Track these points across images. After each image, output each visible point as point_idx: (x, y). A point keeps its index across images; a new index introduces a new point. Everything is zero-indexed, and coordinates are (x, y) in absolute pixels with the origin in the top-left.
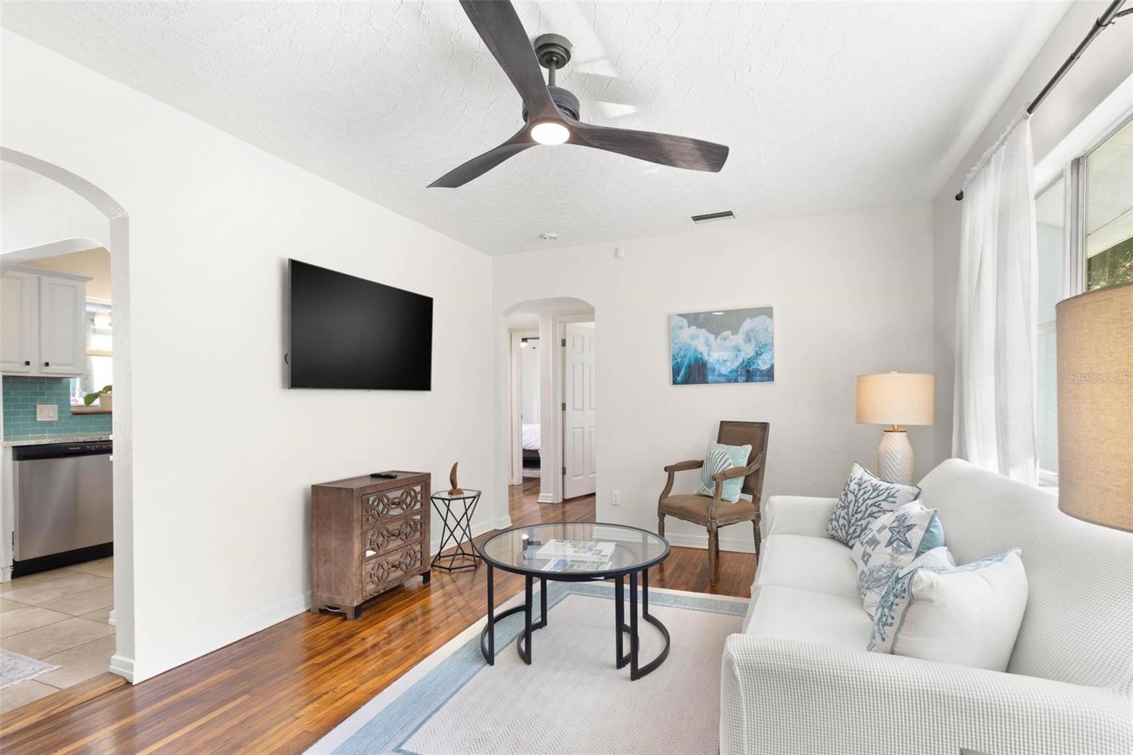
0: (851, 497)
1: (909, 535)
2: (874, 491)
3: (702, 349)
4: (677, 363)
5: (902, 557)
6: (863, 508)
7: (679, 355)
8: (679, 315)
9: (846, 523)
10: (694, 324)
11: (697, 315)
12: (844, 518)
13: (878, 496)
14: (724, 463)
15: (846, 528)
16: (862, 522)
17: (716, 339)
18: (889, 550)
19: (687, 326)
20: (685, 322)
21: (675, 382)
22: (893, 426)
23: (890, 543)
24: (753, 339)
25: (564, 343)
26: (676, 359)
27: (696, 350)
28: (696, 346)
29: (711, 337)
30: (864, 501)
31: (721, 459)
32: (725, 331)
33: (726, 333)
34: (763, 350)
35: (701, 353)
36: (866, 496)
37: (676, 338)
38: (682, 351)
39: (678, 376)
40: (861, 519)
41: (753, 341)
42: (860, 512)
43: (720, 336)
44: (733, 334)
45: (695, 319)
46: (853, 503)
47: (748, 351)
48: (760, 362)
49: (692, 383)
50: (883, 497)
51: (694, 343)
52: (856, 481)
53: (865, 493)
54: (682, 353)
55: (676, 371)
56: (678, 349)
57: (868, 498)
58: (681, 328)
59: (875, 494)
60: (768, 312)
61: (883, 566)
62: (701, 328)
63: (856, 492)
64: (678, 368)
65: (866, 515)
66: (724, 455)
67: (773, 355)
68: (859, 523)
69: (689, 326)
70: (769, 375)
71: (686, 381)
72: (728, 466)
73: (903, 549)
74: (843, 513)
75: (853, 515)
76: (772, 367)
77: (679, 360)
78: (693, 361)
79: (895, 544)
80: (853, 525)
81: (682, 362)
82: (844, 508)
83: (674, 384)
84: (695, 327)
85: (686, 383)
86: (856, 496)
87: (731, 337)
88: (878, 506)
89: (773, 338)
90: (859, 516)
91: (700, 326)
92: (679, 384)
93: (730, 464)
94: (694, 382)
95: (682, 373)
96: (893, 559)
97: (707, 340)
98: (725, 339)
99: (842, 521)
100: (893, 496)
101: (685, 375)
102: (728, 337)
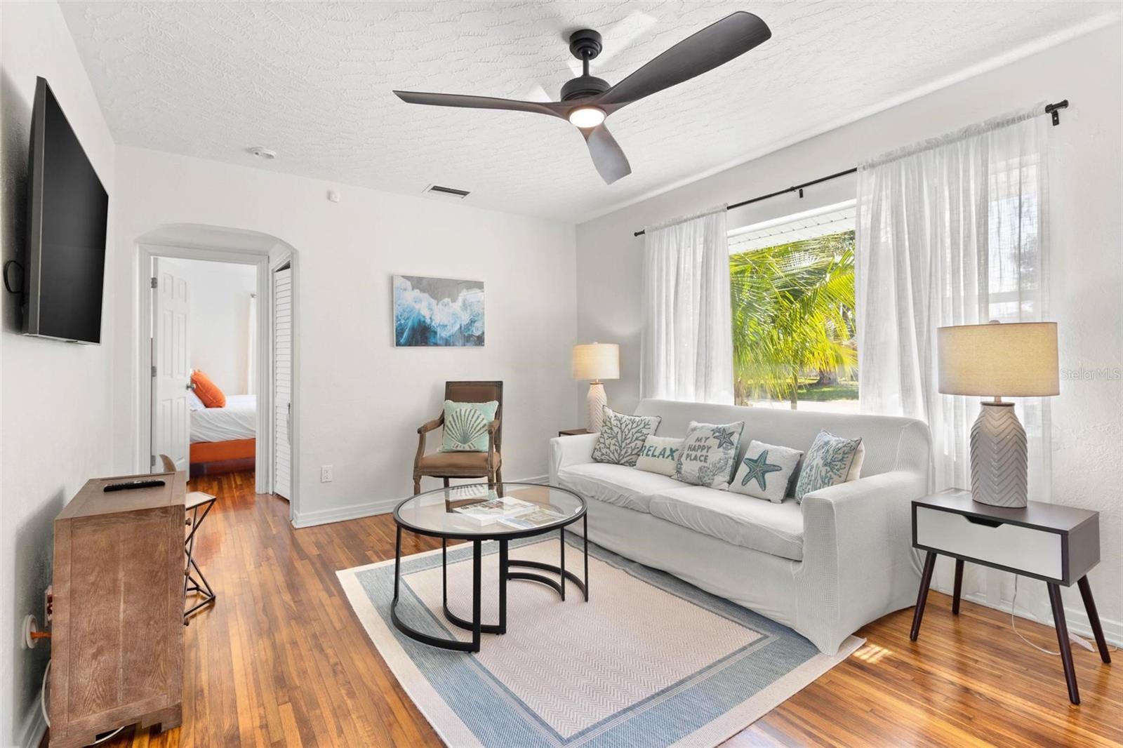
0: (616, 429)
1: (732, 439)
2: (633, 423)
3: (425, 313)
4: (401, 324)
5: (730, 451)
6: (630, 435)
7: (403, 317)
8: (403, 277)
9: (617, 448)
10: (417, 288)
11: (420, 279)
12: (615, 445)
13: (638, 426)
14: (477, 418)
15: (619, 451)
16: (631, 445)
17: (437, 304)
18: (721, 449)
19: (411, 288)
20: (409, 284)
21: (398, 344)
22: (595, 380)
23: (720, 446)
24: (468, 308)
25: (154, 283)
26: (400, 320)
27: (419, 313)
28: (419, 311)
29: (434, 302)
30: (629, 431)
31: (473, 416)
32: (445, 298)
33: (446, 300)
34: (476, 319)
35: (424, 317)
36: (629, 427)
37: (399, 299)
38: (406, 313)
39: (402, 337)
40: (630, 443)
41: (468, 311)
42: (629, 438)
43: (442, 302)
44: (452, 302)
45: (419, 283)
46: (620, 433)
47: (465, 318)
48: (474, 329)
49: (415, 346)
50: (642, 425)
51: (417, 306)
52: (613, 419)
53: (626, 426)
54: (406, 315)
55: (399, 333)
56: (401, 310)
57: (632, 428)
58: (405, 290)
59: (635, 425)
60: (479, 285)
61: (720, 459)
62: (424, 292)
63: (619, 426)
64: (402, 329)
65: (634, 439)
66: (475, 412)
67: (483, 323)
68: (629, 446)
69: (413, 289)
70: (480, 341)
71: (411, 342)
72: (482, 421)
73: (729, 447)
74: (613, 442)
75: (622, 442)
76: (483, 333)
77: (403, 322)
78: (416, 324)
79: (724, 445)
80: (624, 448)
81: (406, 325)
82: (614, 438)
83: (397, 345)
84: (418, 291)
85: (410, 345)
86: (620, 428)
87: (451, 304)
88: (641, 432)
89: (483, 309)
90: (628, 441)
91: (423, 291)
92: (403, 346)
93: (483, 419)
94: (417, 345)
95: (405, 335)
96: (725, 454)
97: (429, 304)
98: (445, 305)
99: (612, 448)
100: (648, 424)
101: (408, 336)
102: (448, 304)
